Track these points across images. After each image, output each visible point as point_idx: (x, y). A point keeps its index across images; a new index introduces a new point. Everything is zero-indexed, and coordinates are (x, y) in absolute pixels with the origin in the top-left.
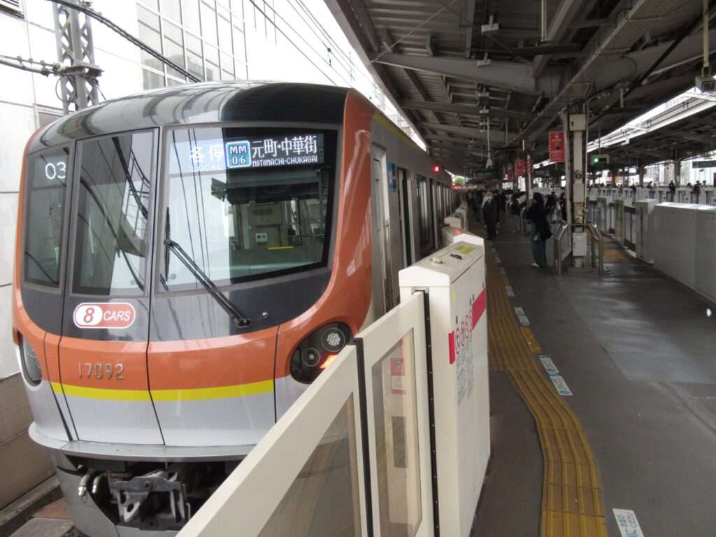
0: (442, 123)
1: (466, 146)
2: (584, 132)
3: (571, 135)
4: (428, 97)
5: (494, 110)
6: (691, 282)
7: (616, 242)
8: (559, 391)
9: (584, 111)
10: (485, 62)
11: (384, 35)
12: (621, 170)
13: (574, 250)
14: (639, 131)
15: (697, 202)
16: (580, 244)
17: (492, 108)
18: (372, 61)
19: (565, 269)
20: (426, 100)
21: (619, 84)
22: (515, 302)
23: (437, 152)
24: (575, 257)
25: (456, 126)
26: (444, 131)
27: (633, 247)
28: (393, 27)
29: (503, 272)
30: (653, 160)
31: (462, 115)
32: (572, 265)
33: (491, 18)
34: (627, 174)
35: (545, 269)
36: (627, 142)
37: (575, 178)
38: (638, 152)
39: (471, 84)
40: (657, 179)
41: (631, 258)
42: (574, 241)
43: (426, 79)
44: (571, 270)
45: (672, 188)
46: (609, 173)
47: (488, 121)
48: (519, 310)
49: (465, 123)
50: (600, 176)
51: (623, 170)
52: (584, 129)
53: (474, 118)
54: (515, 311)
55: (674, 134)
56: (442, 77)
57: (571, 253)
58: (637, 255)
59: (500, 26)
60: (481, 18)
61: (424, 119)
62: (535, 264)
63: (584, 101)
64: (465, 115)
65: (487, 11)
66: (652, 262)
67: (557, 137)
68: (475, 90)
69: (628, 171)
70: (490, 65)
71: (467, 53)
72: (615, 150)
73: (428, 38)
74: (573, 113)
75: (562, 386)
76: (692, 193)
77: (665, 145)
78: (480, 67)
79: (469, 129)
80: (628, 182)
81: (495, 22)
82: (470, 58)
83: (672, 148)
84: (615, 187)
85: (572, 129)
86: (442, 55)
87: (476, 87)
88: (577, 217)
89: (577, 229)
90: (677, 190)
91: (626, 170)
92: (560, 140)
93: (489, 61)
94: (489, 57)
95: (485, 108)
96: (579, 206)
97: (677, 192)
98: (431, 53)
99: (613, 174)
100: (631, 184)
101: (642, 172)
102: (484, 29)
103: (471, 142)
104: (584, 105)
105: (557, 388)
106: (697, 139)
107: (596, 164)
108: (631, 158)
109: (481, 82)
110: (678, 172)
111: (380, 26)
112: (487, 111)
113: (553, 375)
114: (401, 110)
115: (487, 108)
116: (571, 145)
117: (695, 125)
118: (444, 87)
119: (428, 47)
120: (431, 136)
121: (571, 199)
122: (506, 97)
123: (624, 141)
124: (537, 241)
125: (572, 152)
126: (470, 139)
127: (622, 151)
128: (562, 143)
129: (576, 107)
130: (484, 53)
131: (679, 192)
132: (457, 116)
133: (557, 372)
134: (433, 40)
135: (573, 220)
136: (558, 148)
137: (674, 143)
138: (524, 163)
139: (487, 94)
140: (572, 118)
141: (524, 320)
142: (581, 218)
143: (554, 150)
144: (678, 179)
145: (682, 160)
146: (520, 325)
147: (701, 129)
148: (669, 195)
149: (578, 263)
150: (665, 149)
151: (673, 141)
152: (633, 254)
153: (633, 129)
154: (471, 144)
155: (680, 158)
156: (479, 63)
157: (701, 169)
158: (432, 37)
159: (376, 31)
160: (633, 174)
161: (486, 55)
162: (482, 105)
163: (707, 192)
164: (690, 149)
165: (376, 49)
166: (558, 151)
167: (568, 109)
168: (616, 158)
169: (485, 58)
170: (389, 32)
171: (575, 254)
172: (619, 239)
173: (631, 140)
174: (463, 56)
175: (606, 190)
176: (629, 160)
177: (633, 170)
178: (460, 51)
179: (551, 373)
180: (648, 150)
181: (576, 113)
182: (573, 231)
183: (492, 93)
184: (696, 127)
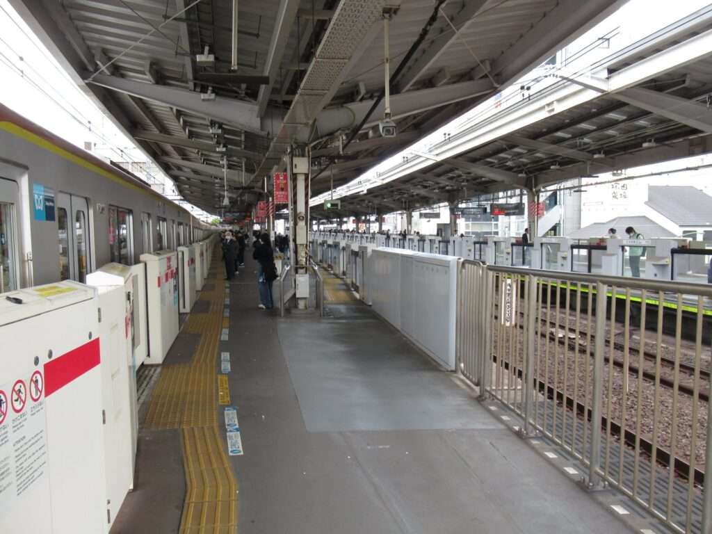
0: (183, 159)
1: (214, 184)
2: (307, 176)
3: (294, 177)
4: (164, 129)
5: (231, 149)
6: (397, 324)
7: (346, 284)
8: (230, 449)
9: (307, 154)
10: (209, 95)
11: (98, 55)
12: (363, 218)
13: (297, 291)
14: (375, 182)
15: (404, 247)
16: (303, 286)
17: (229, 146)
18: (86, 81)
19: (288, 311)
20: (161, 132)
21: (339, 132)
22: (224, 346)
23: (187, 189)
24: (298, 298)
25: (199, 163)
26: (188, 168)
27: (357, 289)
28: (109, 47)
29: (227, 314)
30: (391, 210)
31: (204, 152)
32: (296, 306)
33: (207, 49)
34: (369, 221)
35: (272, 311)
36: (365, 192)
37: (298, 220)
38: (376, 201)
39: (204, 119)
40: (396, 228)
41: (355, 299)
42: (297, 283)
43: (157, 109)
44: (294, 311)
45: (404, 235)
46: (354, 220)
47: (225, 160)
48: (226, 356)
49: (207, 161)
50: (346, 222)
51: (366, 218)
52: (306, 172)
53: (215, 157)
54: (220, 356)
55: (403, 186)
56: (172, 109)
57: (295, 294)
58: (360, 296)
59: (216, 58)
60: (196, 48)
61: (166, 153)
62: (261, 306)
63: (306, 145)
64: (206, 153)
65: (202, 40)
66: (370, 304)
67: (281, 178)
68: (208, 126)
69: (369, 220)
70: (214, 100)
71: (191, 85)
72: (354, 198)
73: (147, 64)
74: (296, 156)
75: (235, 443)
76: (419, 241)
77: (399, 197)
78: (204, 100)
79: (213, 167)
80: (369, 228)
81: (210, 52)
82: (194, 90)
83: (403, 200)
84: (358, 233)
85: (295, 171)
86: (165, 84)
87: (209, 124)
88: (299, 259)
89: (301, 271)
90: (408, 237)
91: (368, 218)
92: (285, 182)
93: (213, 96)
94: (213, 92)
95: (222, 146)
96: (301, 247)
97: (407, 240)
98: (153, 81)
99: (358, 221)
100: (372, 231)
101: (380, 220)
102: (199, 58)
103: (217, 181)
104: (307, 150)
105: (229, 446)
106: (423, 192)
107: (329, 209)
108: (372, 207)
109: (213, 119)
110: (410, 222)
111: (94, 44)
112: (224, 149)
113: (231, 431)
114: (134, 141)
115: (224, 146)
116: (295, 187)
117: (420, 180)
118: (177, 121)
119: (147, 73)
120: (176, 172)
121: (295, 240)
122: (240, 136)
123: (363, 191)
124: (263, 282)
125: (295, 195)
126: (216, 178)
127: (363, 200)
128: (286, 184)
129: (300, 149)
130: (208, 87)
131: (409, 239)
132: (198, 153)
133: (237, 427)
134: (154, 67)
135: (297, 262)
136: (282, 189)
137: (405, 196)
138: (266, 205)
139: (220, 131)
140: (296, 160)
141: (226, 366)
142: (304, 259)
143: (279, 191)
144: (410, 228)
145: (413, 211)
146: (220, 372)
147: (425, 184)
148: (402, 242)
149: (301, 304)
150: (398, 199)
151: (404, 193)
152: (357, 296)
153: (369, 180)
154: (217, 183)
155: (411, 210)
156: (203, 96)
157: (428, 219)
158: (152, 64)
159: (89, 48)
160: (373, 222)
161: (210, 88)
162: (218, 143)
163: (430, 240)
164: (418, 202)
165: (91, 68)
166: (283, 193)
167: (291, 152)
168: (358, 206)
169: (209, 92)
170: (105, 52)
171: (297, 296)
172: (349, 281)
173: (368, 190)
174: (187, 88)
175: (350, 235)
176: (370, 209)
177: (373, 218)
178: (182, 82)
179: (229, 428)
180: (385, 200)
181: (299, 156)
182: (297, 272)
183: (226, 131)
184: (422, 182)
